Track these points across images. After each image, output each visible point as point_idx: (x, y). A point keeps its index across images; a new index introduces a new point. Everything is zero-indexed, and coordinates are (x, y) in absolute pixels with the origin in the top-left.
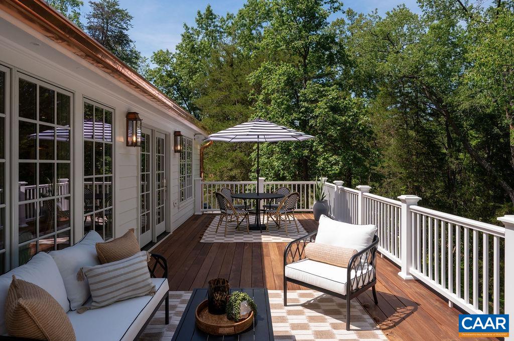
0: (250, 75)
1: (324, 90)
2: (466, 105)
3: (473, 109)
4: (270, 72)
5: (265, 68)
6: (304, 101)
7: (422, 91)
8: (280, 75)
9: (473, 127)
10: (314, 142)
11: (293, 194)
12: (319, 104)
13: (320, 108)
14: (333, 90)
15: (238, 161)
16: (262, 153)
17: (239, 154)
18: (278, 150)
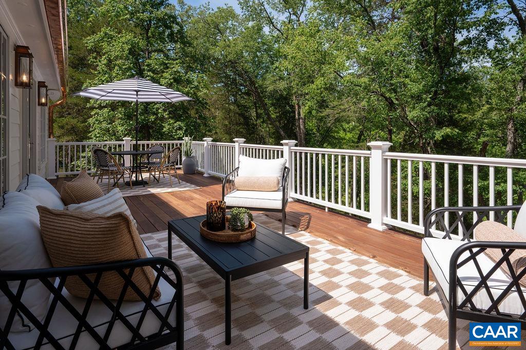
0: (89, 38)
1: (168, 63)
2: (271, 88)
3: (275, 91)
4: (112, 38)
5: (106, 34)
6: (149, 71)
7: (240, 75)
8: (123, 43)
9: (273, 105)
10: (159, 109)
11: (176, 149)
12: (165, 75)
13: (166, 78)
14: (177, 64)
15: (69, 127)
16: (101, 119)
17: (72, 120)
18: (121, 116)
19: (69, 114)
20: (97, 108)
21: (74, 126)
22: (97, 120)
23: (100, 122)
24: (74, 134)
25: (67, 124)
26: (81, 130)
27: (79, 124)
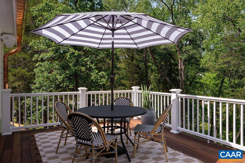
15: (20, 75)
16: (43, 69)
17: (22, 70)
18: (57, 67)
19: (19, 66)
20: (39, 61)
21: (23, 74)
22: (40, 70)
23: (42, 72)
24: (23, 80)
25: (18, 73)
26: (28, 77)
27: (26, 73)
